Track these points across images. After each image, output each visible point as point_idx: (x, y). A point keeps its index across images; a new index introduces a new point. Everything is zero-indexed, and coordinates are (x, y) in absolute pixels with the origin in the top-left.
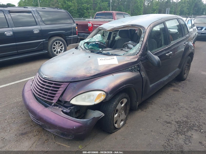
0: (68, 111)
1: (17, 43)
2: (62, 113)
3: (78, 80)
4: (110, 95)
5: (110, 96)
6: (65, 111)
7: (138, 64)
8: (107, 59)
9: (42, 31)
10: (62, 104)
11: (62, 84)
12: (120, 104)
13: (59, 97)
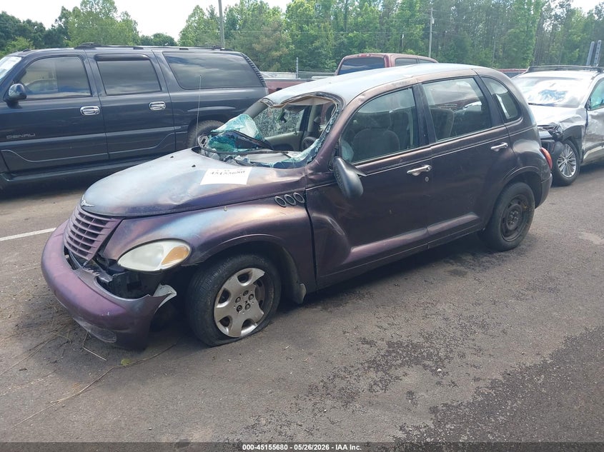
0: (107, 279)
1: (109, 135)
2: (95, 283)
3: (139, 214)
4: (199, 252)
5: (200, 255)
6: (103, 279)
7: (300, 189)
8: (228, 172)
9: (171, 106)
10: (106, 265)
11: (108, 221)
12: (235, 278)
13: (98, 247)
